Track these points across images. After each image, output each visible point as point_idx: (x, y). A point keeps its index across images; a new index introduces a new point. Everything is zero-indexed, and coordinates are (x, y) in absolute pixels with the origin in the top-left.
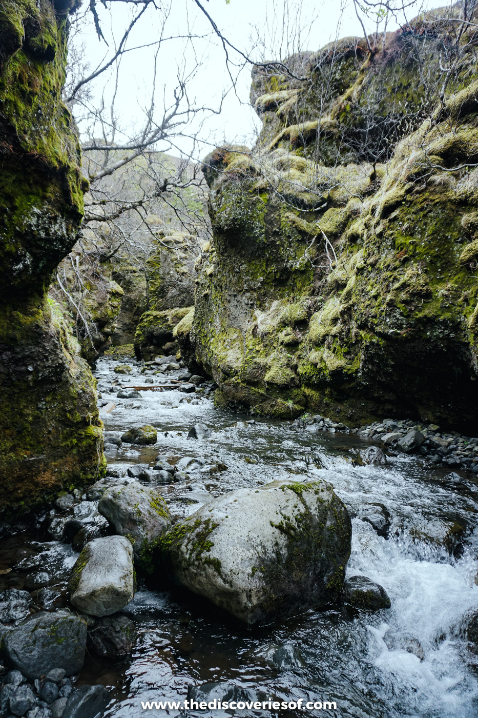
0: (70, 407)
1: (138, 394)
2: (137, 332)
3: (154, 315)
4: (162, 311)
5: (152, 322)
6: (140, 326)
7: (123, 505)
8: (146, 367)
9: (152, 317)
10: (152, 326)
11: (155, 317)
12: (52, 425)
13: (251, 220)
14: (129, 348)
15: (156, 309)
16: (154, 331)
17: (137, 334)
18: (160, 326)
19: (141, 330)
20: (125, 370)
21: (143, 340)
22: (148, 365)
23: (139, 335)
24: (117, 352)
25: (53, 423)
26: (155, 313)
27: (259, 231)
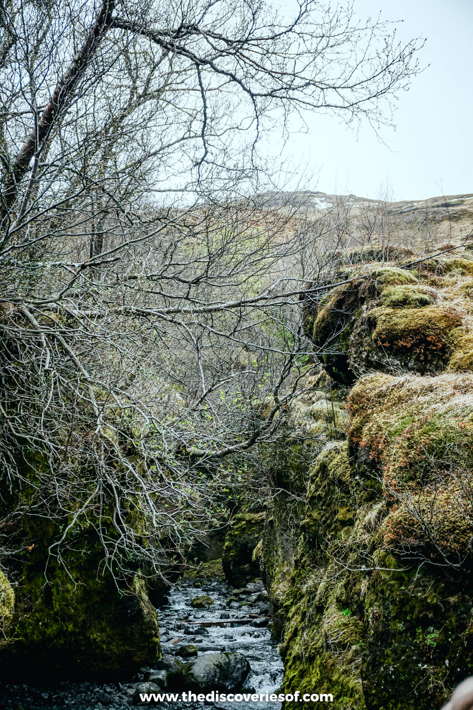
0: (144, 628)
1: (205, 630)
2: (227, 544)
3: (247, 518)
4: (258, 512)
5: (244, 529)
6: (230, 535)
7: (165, 661)
8: (233, 597)
9: (244, 522)
10: (246, 536)
11: (249, 522)
12: (137, 636)
13: (286, 469)
14: (217, 566)
15: (250, 511)
16: (248, 543)
17: (227, 547)
18: (256, 536)
19: (232, 540)
20: (204, 603)
21: (236, 556)
22: (236, 595)
23: (229, 548)
24: (202, 574)
25: (138, 635)
26: (248, 516)
27: (294, 477)
